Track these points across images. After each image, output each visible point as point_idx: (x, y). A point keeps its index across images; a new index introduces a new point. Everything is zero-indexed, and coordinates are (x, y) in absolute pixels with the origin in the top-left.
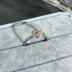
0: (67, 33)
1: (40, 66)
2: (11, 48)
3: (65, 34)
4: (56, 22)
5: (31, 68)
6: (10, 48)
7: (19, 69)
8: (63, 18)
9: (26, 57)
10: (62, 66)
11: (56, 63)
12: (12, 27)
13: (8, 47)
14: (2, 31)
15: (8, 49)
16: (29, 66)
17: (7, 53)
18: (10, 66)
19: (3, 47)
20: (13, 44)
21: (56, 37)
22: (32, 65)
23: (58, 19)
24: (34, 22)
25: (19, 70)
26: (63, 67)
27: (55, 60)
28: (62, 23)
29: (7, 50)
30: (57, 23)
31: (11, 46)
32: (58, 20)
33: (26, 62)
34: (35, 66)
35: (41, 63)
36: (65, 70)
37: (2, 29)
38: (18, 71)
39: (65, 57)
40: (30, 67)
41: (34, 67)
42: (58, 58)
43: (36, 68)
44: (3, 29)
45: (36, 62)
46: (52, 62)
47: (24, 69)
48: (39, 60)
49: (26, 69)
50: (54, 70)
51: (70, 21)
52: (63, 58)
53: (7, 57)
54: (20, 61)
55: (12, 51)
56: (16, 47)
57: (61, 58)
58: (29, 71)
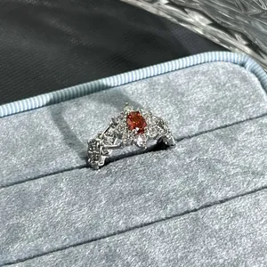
1: (147, 230)
2: (54, 173)
3: (228, 123)
4: (199, 83)
5: (116, 237)
6: (51, 174)
7: (79, 241)
8: (221, 71)
9: (101, 201)
10: (217, 227)
11: (196, 220)
13: (43, 169)
14: (23, 117)
15: (42, 176)
16: (112, 232)
17: (39, 188)
18: (50, 230)
19: (27, 171)
20: (58, 160)
22: (122, 225)
23: (203, 73)
24: (126, 86)
25: (80, 244)
26: (220, 229)
27: (195, 210)
28: (219, 87)
29: (41, 181)
30: (202, 87)
31: (53, 166)
32: (203, 78)
33: (102, 216)
34: (130, 229)
35: (148, 219)
36: (228, 239)
38: (74, 246)
39: (227, 200)
40: (114, 234)
41: (126, 233)
43: (133, 236)
44: (28, 110)
45: (132, 216)
46: (186, 216)
47: (95, 240)
48: (143, 209)
49: (100, 239)
50: (191, 240)
51: (244, 79)
52: (222, 202)
53: (40, 203)
54: (82, 216)
55: (56, 181)
56: (69, 170)
57: (216, 203)
58: (111, 245)
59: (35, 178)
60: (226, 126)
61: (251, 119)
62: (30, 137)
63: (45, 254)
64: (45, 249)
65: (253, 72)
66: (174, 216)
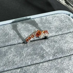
0: (66, 33)
2: (10, 45)
3: (64, 33)
4: (56, 20)
5: (27, 67)
8: (63, 17)
9: (24, 55)
12: (12, 24)
13: (7, 44)
15: (6, 46)
16: (26, 65)
17: (5, 50)
18: (8, 64)
21: (54, 36)
22: (29, 63)
27: (52, 60)
28: (62, 21)
31: (10, 43)
32: (57, 18)
34: (32, 65)
35: (37, 62)
37: (2, 25)
40: (27, 66)
42: (54, 58)
45: (33, 61)
47: (21, 68)
48: (36, 59)
49: (23, 67)
51: (69, 20)
52: (60, 58)
53: (5, 55)
55: (10, 48)
56: (14, 45)
57: (58, 58)
58: (26, 70)
59: (4, 47)
60: (63, 34)
61: (70, 32)
62: (3, 34)
63: (6, 71)
64: (6, 70)
65: (72, 17)
66: (45, 61)
